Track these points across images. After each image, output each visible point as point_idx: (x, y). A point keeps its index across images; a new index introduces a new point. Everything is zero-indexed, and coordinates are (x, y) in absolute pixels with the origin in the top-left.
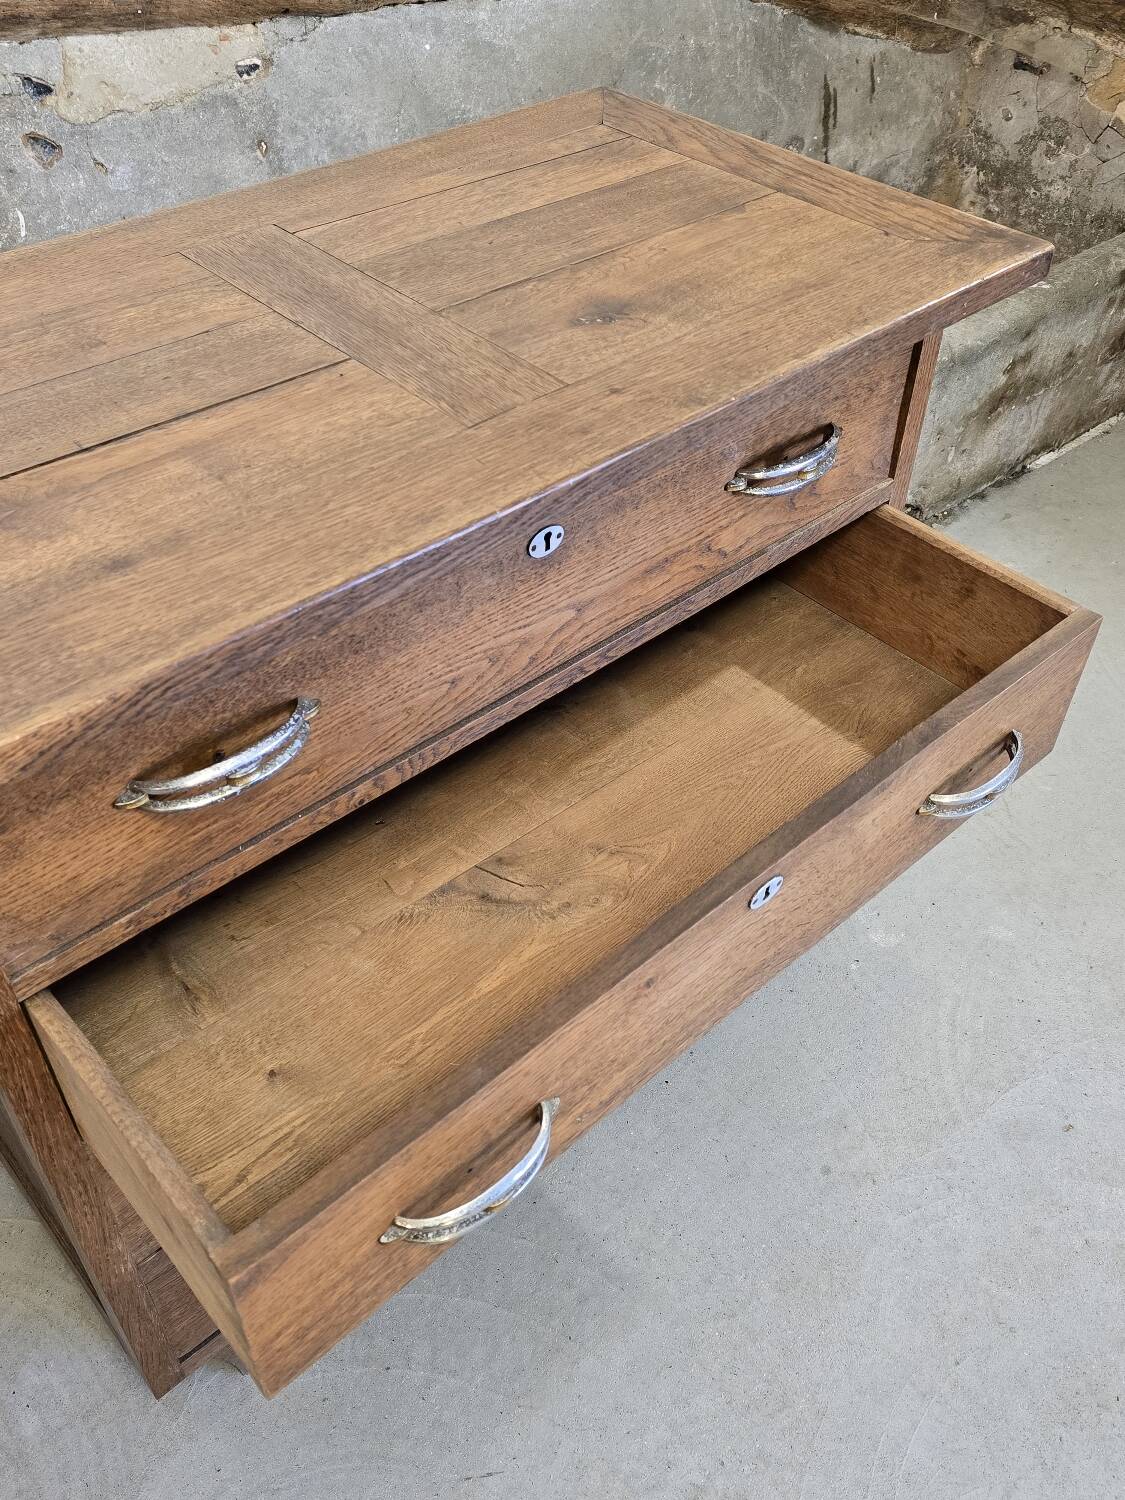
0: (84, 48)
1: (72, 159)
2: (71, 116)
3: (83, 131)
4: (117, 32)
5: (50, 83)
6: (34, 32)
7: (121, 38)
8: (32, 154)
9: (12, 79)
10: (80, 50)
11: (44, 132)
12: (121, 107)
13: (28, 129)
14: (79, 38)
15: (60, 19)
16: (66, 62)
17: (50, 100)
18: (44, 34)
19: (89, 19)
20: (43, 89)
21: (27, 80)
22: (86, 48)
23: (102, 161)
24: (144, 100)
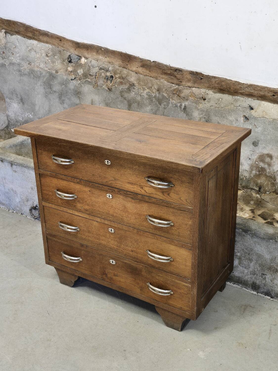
0: (265, 104)
1: (250, 122)
2: (254, 115)
3: (255, 118)
4: (274, 104)
5: (254, 108)
6: (256, 99)
7: (274, 105)
8: (243, 119)
9: (247, 105)
10: (264, 104)
11: (247, 116)
12: (266, 117)
13: (245, 114)
14: (265, 102)
15: (261, 98)
16: (260, 105)
17: (252, 111)
18: (258, 99)
19: (267, 99)
20: (252, 109)
21: (250, 106)
22: (265, 105)
23: (256, 125)
24: (272, 117)
